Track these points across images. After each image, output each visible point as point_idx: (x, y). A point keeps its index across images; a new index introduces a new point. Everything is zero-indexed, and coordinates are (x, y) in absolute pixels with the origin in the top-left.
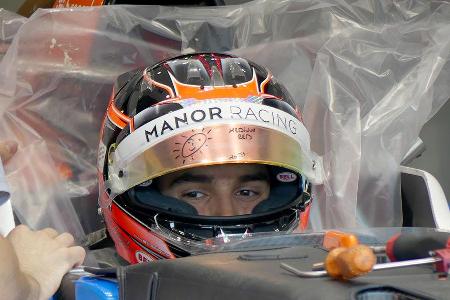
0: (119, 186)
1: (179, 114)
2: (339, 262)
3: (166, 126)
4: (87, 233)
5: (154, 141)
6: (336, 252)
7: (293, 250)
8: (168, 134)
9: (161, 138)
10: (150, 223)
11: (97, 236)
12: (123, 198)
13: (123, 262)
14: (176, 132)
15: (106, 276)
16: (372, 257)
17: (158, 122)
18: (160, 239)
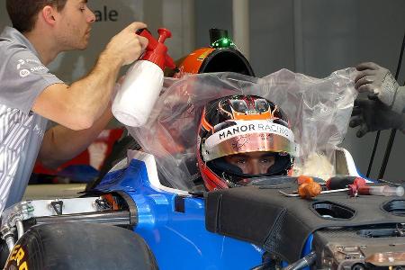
0: (207, 158)
1: (235, 127)
2: (305, 190)
3: (229, 132)
4: (192, 174)
5: (223, 139)
6: (303, 186)
7: (285, 184)
8: (230, 136)
9: (226, 138)
10: (221, 176)
11: (196, 176)
12: (209, 163)
13: (207, 190)
14: (234, 136)
15: (198, 196)
16: (319, 187)
17: (225, 130)
18: (225, 184)
